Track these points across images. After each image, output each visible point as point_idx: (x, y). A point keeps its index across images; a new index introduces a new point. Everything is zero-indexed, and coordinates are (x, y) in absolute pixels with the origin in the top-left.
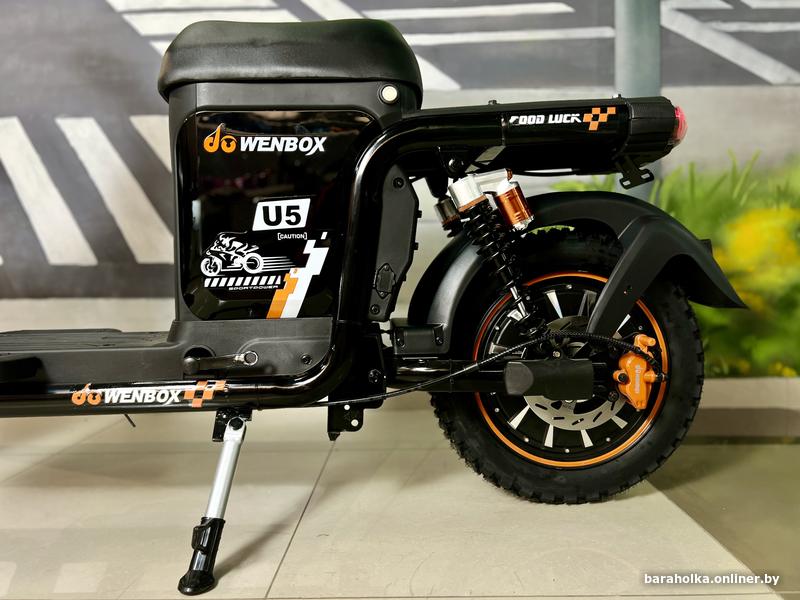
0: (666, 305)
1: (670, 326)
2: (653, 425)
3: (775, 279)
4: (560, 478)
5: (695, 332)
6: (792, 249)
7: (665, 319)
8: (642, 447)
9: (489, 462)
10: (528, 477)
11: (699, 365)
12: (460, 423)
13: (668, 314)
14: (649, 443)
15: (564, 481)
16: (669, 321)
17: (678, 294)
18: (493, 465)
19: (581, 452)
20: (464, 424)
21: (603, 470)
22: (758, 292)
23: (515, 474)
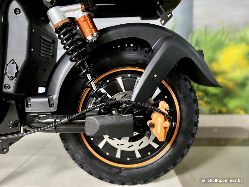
0: (179, 85)
1: (181, 96)
2: (172, 146)
3: (238, 75)
4: (124, 173)
5: (194, 100)
6: (245, 62)
7: (178, 93)
8: (166, 158)
9: (87, 166)
10: (107, 173)
11: (196, 116)
12: (71, 146)
13: (180, 90)
14: (169, 156)
15: (126, 175)
16: (181, 93)
17: (186, 80)
18: (89, 167)
19: (135, 160)
20: (73, 147)
21: (146, 169)
22: (231, 80)
23: (100, 172)
